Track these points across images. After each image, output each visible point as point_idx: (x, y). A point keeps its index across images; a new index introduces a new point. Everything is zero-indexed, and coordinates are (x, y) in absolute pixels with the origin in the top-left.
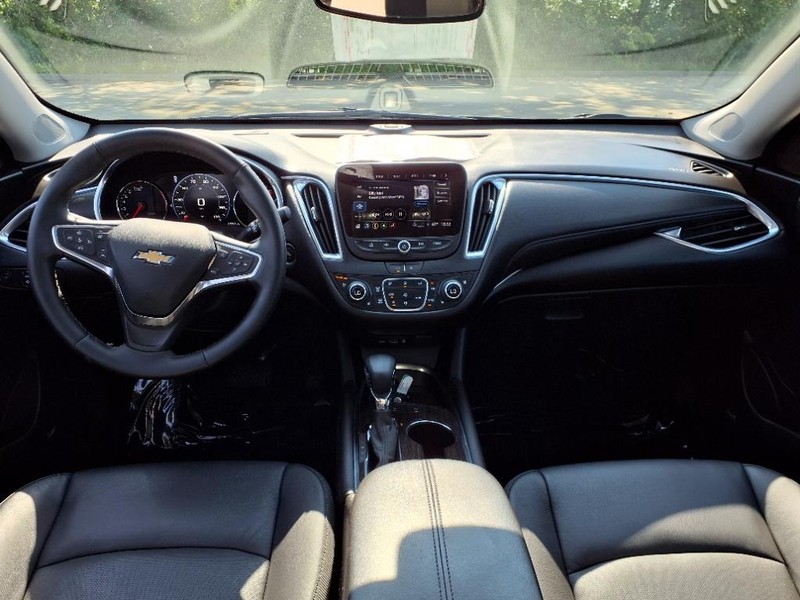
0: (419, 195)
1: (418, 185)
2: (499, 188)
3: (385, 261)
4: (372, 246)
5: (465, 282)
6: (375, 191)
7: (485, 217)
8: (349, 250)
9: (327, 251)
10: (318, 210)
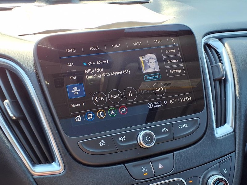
0: (147, 66)
1: (144, 55)
2: (219, 51)
3: (124, 162)
4: (102, 143)
5: (225, 171)
6: (93, 67)
7: (218, 83)
8: (71, 154)
9: (36, 161)
10: (15, 104)
